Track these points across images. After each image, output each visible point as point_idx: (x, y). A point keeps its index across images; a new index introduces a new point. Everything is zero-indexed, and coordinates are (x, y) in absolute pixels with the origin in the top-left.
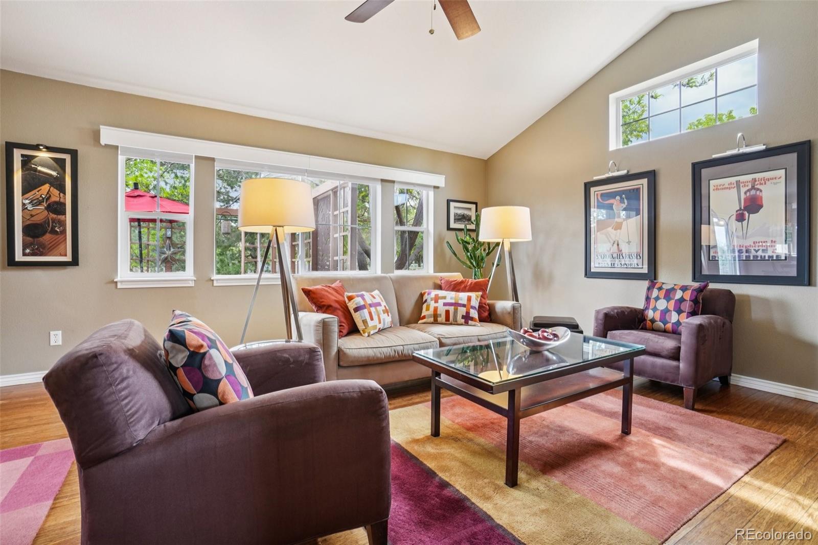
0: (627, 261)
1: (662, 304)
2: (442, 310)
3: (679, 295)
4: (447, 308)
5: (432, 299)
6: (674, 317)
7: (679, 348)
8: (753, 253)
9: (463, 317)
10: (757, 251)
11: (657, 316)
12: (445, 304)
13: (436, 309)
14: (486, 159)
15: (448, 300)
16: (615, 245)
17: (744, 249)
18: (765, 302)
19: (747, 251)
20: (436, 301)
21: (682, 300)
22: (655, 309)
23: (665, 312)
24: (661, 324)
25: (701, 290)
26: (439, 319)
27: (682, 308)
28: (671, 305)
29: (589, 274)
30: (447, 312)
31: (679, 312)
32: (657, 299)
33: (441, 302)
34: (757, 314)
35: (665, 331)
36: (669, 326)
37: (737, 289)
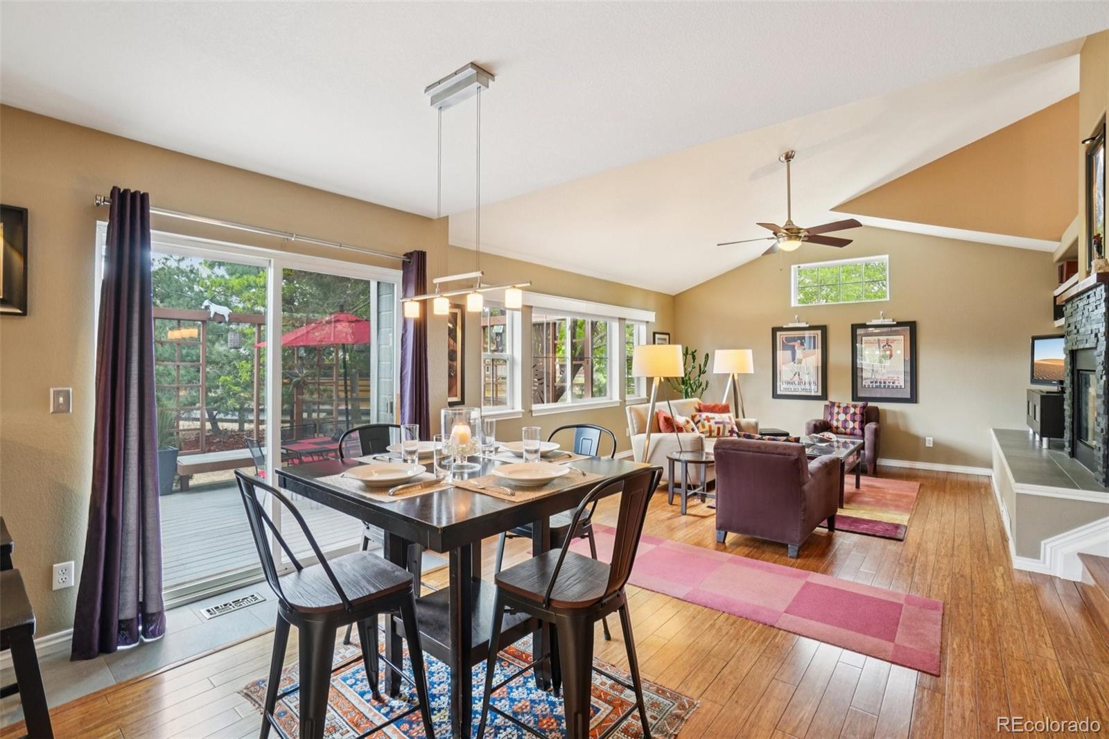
0: (807, 386)
1: (842, 417)
2: (715, 427)
3: (852, 410)
4: (718, 425)
5: (705, 420)
6: (851, 425)
7: (864, 442)
8: (887, 384)
9: (729, 431)
10: (889, 383)
11: (840, 424)
12: (716, 423)
13: (710, 427)
14: (674, 295)
15: (717, 420)
16: (797, 375)
17: (883, 382)
18: (894, 413)
19: (884, 383)
20: (709, 421)
21: (855, 414)
22: (838, 420)
23: (846, 421)
24: (843, 430)
25: (864, 407)
26: (713, 434)
27: (856, 419)
28: (849, 417)
29: (775, 395)
30: (719, 428)
31: (854, 421)
32: (838, 413)
33: (712, 422)
34: (890, 421)
35: (845, 434)
36: (848, 431)
37: (881, 406)
